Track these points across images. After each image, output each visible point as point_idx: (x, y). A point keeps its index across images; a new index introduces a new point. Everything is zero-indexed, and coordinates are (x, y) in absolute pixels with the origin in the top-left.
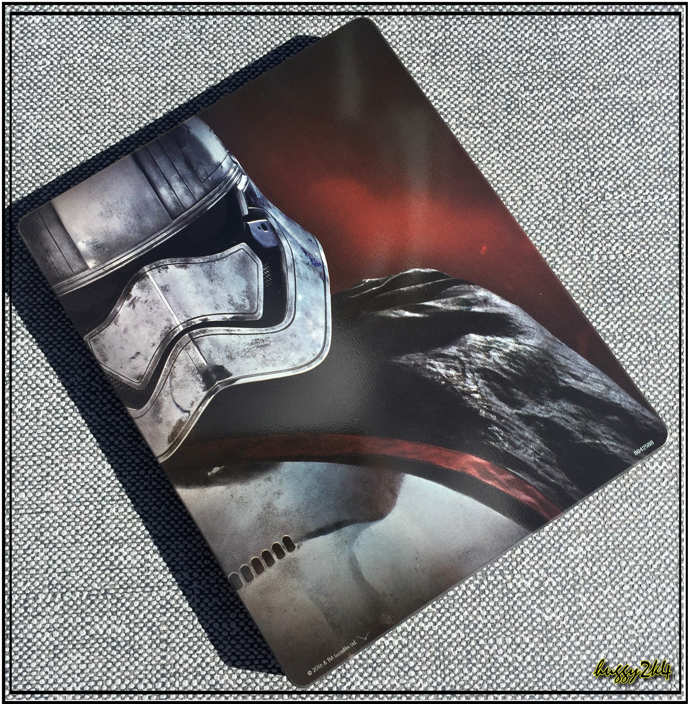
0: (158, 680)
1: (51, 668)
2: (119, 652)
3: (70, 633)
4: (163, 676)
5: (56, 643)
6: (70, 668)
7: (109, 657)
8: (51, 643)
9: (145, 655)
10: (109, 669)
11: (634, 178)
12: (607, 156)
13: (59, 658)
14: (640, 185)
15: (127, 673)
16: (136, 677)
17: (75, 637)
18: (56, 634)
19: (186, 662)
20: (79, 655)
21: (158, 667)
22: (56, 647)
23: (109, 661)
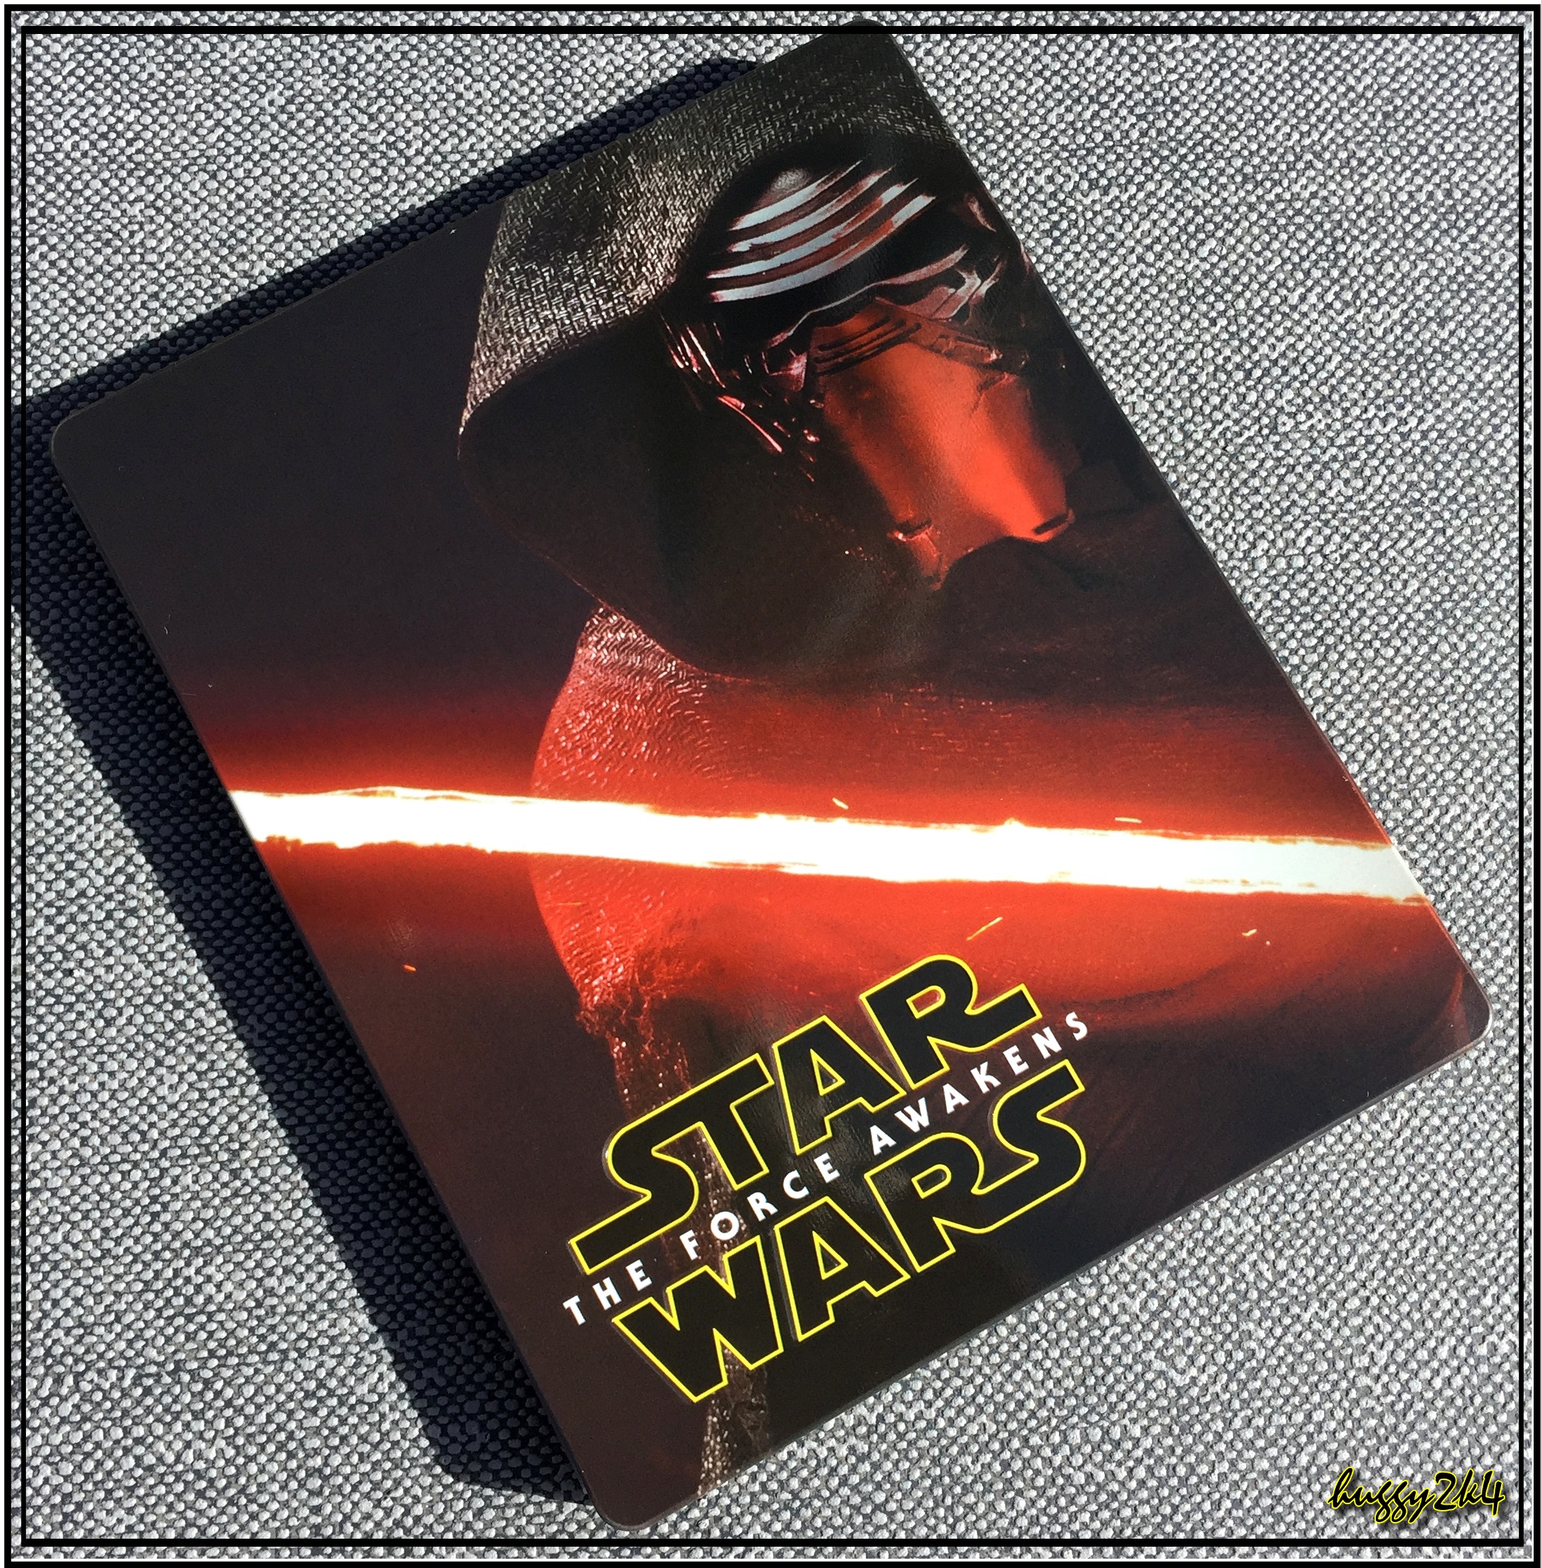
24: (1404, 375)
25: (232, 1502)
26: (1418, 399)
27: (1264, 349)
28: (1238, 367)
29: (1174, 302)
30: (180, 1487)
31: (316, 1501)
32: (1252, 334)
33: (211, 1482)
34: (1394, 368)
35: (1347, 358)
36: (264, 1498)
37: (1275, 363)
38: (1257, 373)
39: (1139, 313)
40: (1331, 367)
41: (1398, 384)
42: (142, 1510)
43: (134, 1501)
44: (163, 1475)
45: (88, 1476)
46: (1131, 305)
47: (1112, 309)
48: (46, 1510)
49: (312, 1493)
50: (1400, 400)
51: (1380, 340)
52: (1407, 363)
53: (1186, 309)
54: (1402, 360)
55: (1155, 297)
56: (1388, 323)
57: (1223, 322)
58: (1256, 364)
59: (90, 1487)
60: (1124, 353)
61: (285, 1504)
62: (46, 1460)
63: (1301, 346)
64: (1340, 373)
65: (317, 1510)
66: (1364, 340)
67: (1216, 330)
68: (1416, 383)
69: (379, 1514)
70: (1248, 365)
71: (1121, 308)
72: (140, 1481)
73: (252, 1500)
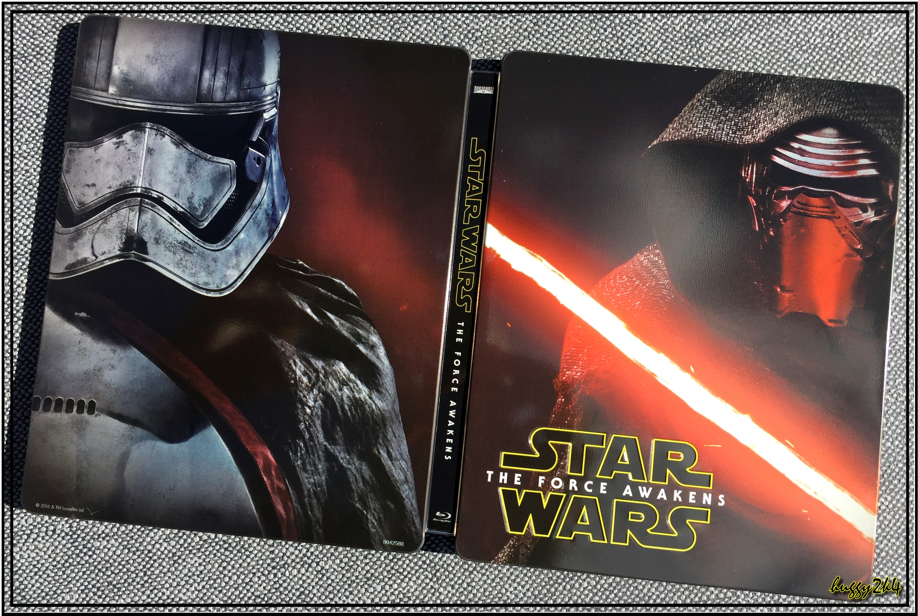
0: (269, 572)
1: (173, 573)
2: (231, 552)
3: (185, 541)
4: (274, 568)
5: (174, 551)
6: (189, 571)
7: (223, 557)
8: (170, 551)
9: (256, 552)
10: (225, 568)
11: (662, 52)
12: (634, 32)
13: (179, 564)
14: (669, 58)
15: (242, 570)
16: (250, 572)
17: (190, 544)
18: (173, 543)
19: (292, 553)
20: (196, 559)
21: (269, 561)
22: (174, 554)
23: (223, 561)
24: (689, 47)
25: (239, 551)
26: (696, 57)
27: (628, 40)
28: (617, 49)
29: (588, 22)
30: (218, 547)
31: (272, 549)
32: (623, 34)
33: (230, 544)
34: (685, 44)
35: (664, 41)
36: (251, 549)
37: (633, 46)
38: (626, 51)
39: (573, 29)
40: (658, 46)
41: (687, 51)
42: (204, 557)
43: (200, 554)
44: (211, 543)
45: (181, 545)
46: (569, 25)
47: (561, 28)
48: (167, 560)
49: (270, 546)
50: (688, 58)
51: (678, 32)
52: (691, 41)
53: (593, 25)
54: (688, 40)
55: (579, 21)
56: (682, 24)
57: (609, 30)
58: (625, 48)
59: (183, 549)
60: (567, 47)
61: (260, 551)
62: (164, 540)
63: (644, 38)
64: (662, 48)
65: (272, 552)
66: (671, 33)
67: (607, 33)
68: (695, 50)
69: (297, 552)
70: (622, 48)
71: (565, 27)
72: (202, 546)
73: (246, 550)
